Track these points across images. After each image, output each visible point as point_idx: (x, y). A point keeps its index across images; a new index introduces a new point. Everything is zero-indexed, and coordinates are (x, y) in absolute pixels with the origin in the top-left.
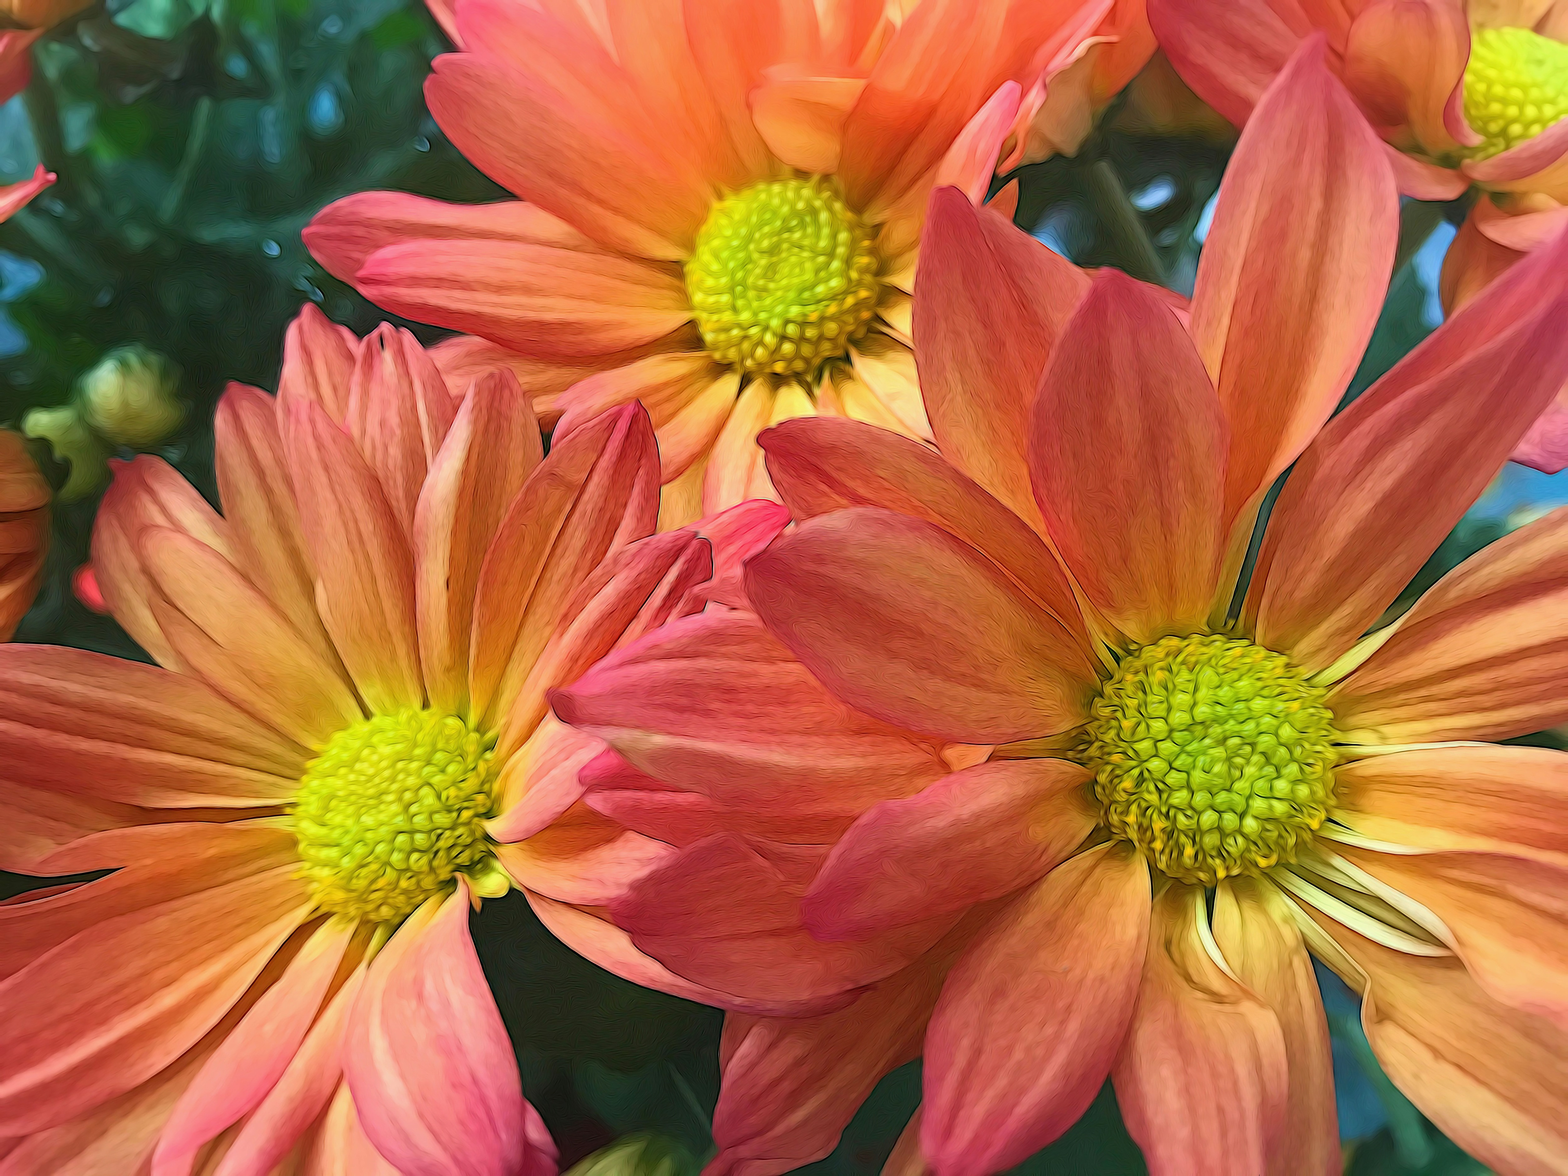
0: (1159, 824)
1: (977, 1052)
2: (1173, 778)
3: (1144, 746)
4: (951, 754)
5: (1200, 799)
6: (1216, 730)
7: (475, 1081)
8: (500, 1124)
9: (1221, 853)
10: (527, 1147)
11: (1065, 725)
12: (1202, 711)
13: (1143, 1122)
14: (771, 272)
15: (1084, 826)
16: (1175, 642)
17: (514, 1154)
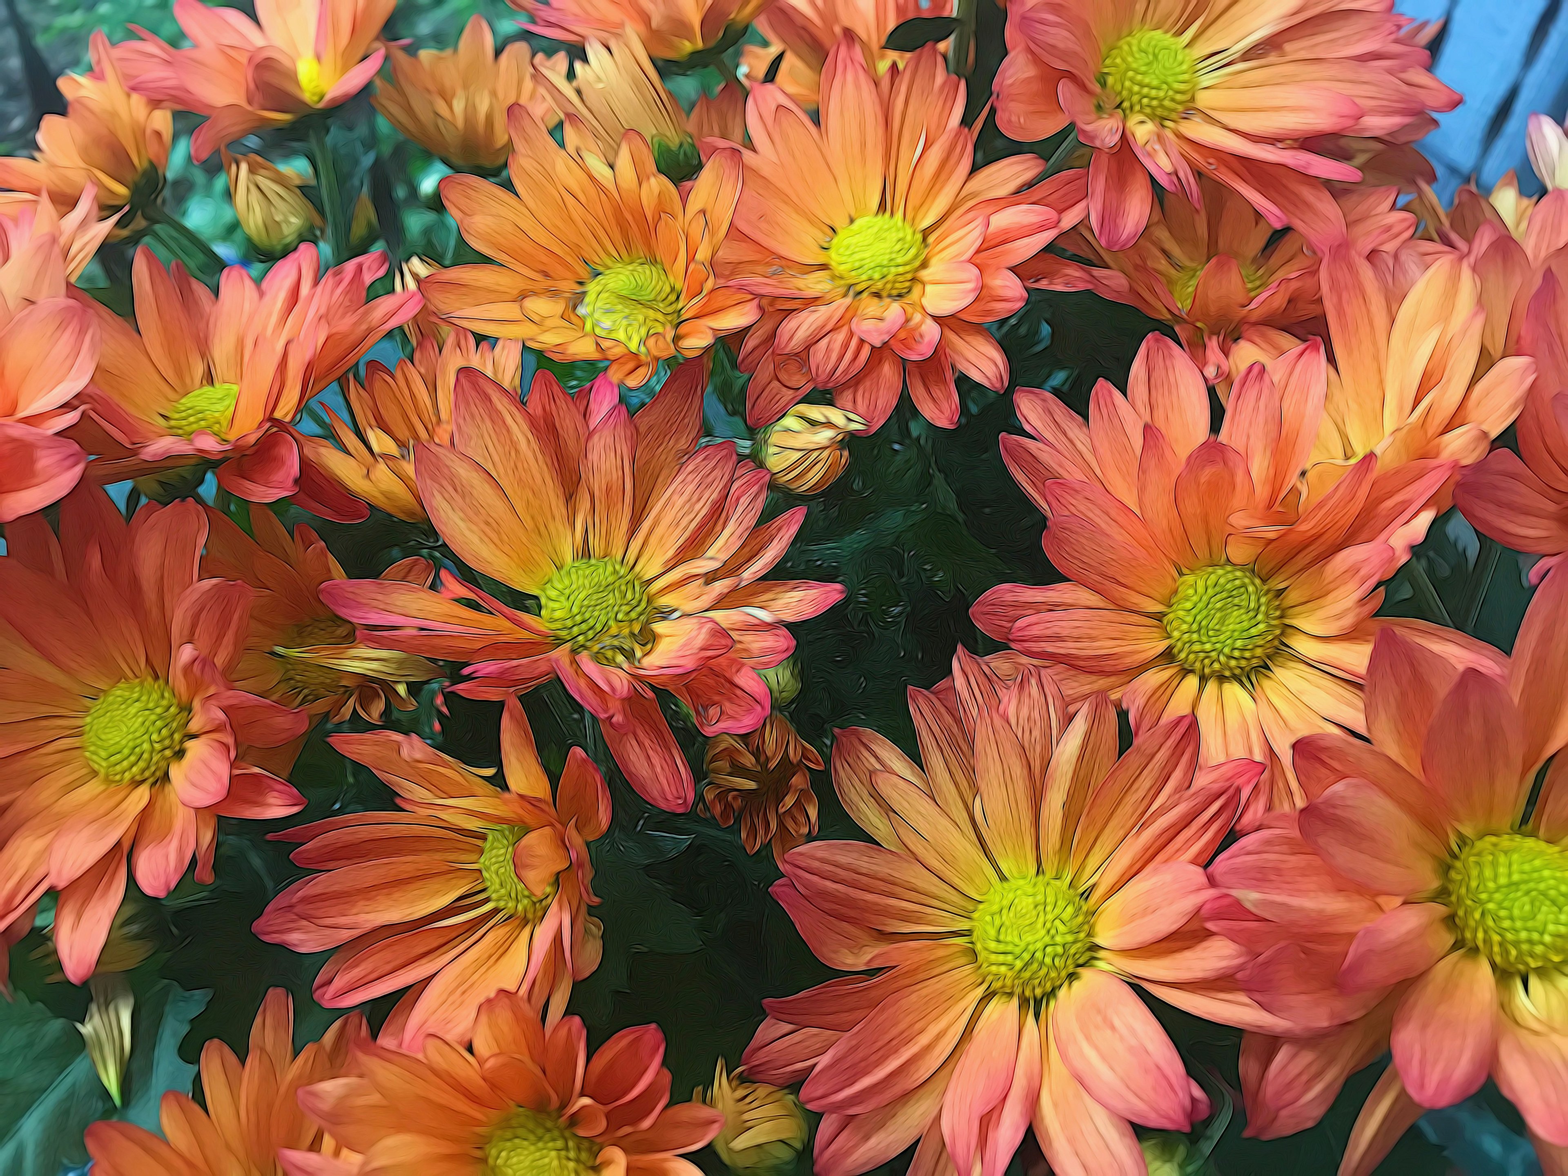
0: (1496, 938)
1: (1424, 1052)
2: (1503, 913)
3: (1484, 896)
4: (1381, 900)
5: (1519, 924)
6: (1524, 887)
7: (1158, 1068)
8: (1177, 1088)
9: (1532, 955)
10: (1193, 1100)
11: (1435, 884)
12: (1516, 877)
13: (1511, 1089)
14: (1222, 621)
15: (1449, 940)
16: (1493, 839)
17: (1187, 1103)
